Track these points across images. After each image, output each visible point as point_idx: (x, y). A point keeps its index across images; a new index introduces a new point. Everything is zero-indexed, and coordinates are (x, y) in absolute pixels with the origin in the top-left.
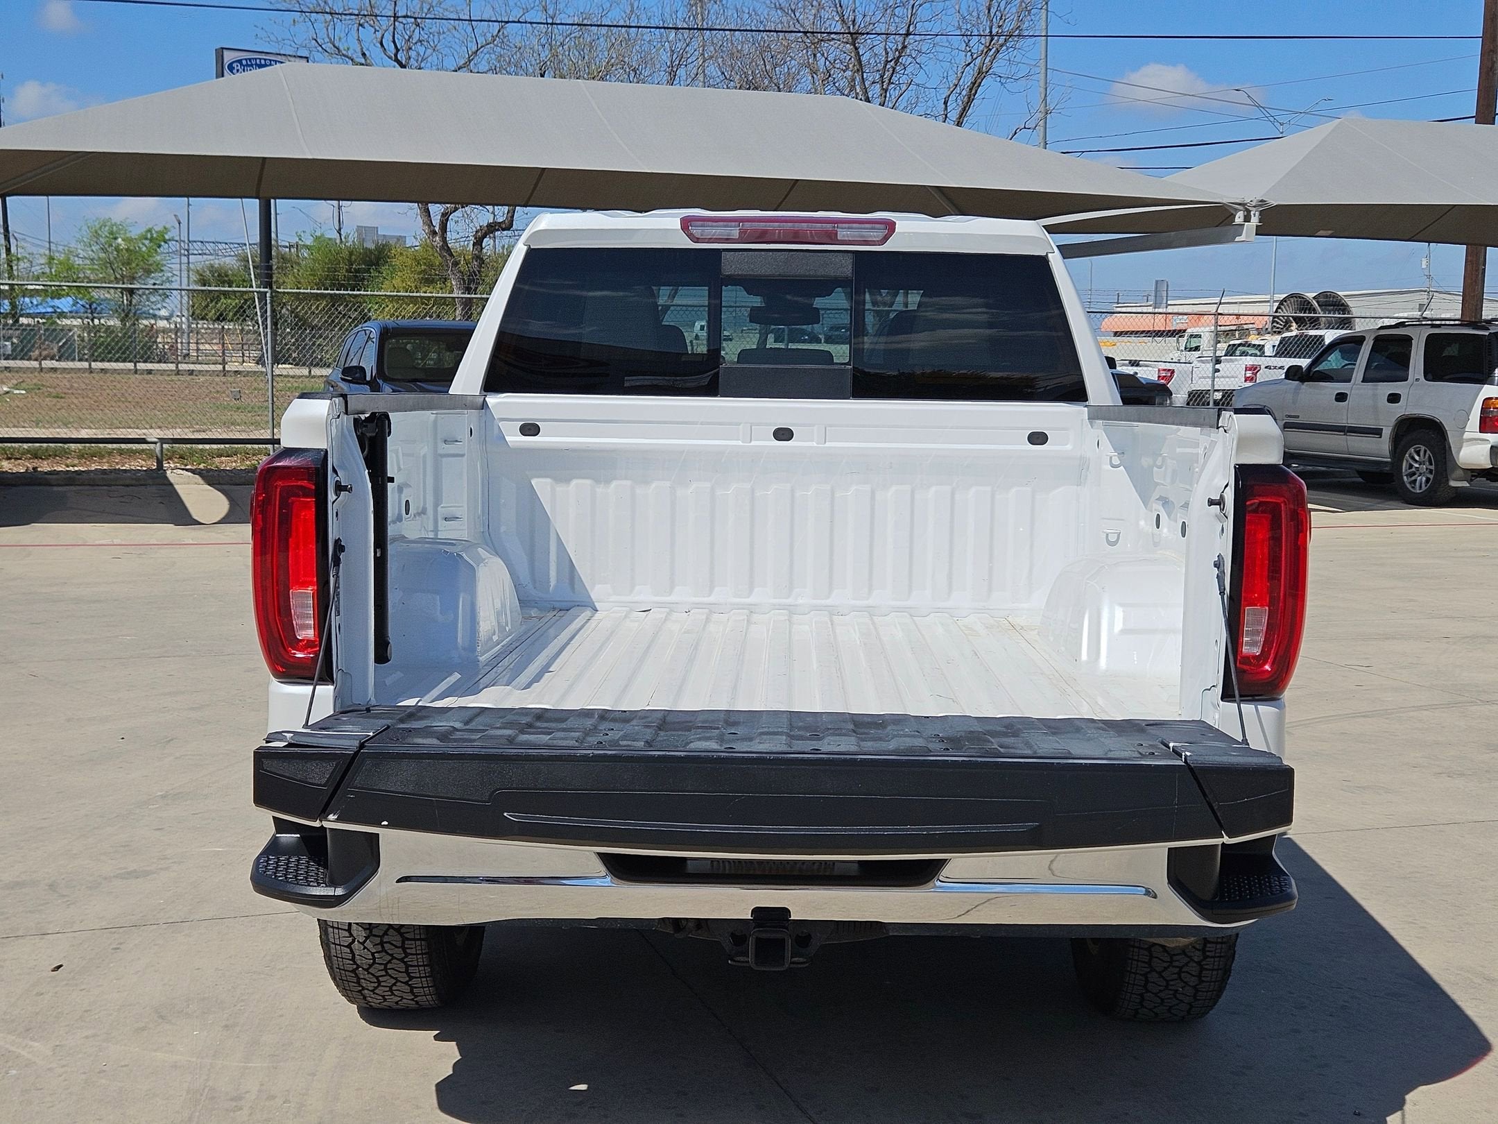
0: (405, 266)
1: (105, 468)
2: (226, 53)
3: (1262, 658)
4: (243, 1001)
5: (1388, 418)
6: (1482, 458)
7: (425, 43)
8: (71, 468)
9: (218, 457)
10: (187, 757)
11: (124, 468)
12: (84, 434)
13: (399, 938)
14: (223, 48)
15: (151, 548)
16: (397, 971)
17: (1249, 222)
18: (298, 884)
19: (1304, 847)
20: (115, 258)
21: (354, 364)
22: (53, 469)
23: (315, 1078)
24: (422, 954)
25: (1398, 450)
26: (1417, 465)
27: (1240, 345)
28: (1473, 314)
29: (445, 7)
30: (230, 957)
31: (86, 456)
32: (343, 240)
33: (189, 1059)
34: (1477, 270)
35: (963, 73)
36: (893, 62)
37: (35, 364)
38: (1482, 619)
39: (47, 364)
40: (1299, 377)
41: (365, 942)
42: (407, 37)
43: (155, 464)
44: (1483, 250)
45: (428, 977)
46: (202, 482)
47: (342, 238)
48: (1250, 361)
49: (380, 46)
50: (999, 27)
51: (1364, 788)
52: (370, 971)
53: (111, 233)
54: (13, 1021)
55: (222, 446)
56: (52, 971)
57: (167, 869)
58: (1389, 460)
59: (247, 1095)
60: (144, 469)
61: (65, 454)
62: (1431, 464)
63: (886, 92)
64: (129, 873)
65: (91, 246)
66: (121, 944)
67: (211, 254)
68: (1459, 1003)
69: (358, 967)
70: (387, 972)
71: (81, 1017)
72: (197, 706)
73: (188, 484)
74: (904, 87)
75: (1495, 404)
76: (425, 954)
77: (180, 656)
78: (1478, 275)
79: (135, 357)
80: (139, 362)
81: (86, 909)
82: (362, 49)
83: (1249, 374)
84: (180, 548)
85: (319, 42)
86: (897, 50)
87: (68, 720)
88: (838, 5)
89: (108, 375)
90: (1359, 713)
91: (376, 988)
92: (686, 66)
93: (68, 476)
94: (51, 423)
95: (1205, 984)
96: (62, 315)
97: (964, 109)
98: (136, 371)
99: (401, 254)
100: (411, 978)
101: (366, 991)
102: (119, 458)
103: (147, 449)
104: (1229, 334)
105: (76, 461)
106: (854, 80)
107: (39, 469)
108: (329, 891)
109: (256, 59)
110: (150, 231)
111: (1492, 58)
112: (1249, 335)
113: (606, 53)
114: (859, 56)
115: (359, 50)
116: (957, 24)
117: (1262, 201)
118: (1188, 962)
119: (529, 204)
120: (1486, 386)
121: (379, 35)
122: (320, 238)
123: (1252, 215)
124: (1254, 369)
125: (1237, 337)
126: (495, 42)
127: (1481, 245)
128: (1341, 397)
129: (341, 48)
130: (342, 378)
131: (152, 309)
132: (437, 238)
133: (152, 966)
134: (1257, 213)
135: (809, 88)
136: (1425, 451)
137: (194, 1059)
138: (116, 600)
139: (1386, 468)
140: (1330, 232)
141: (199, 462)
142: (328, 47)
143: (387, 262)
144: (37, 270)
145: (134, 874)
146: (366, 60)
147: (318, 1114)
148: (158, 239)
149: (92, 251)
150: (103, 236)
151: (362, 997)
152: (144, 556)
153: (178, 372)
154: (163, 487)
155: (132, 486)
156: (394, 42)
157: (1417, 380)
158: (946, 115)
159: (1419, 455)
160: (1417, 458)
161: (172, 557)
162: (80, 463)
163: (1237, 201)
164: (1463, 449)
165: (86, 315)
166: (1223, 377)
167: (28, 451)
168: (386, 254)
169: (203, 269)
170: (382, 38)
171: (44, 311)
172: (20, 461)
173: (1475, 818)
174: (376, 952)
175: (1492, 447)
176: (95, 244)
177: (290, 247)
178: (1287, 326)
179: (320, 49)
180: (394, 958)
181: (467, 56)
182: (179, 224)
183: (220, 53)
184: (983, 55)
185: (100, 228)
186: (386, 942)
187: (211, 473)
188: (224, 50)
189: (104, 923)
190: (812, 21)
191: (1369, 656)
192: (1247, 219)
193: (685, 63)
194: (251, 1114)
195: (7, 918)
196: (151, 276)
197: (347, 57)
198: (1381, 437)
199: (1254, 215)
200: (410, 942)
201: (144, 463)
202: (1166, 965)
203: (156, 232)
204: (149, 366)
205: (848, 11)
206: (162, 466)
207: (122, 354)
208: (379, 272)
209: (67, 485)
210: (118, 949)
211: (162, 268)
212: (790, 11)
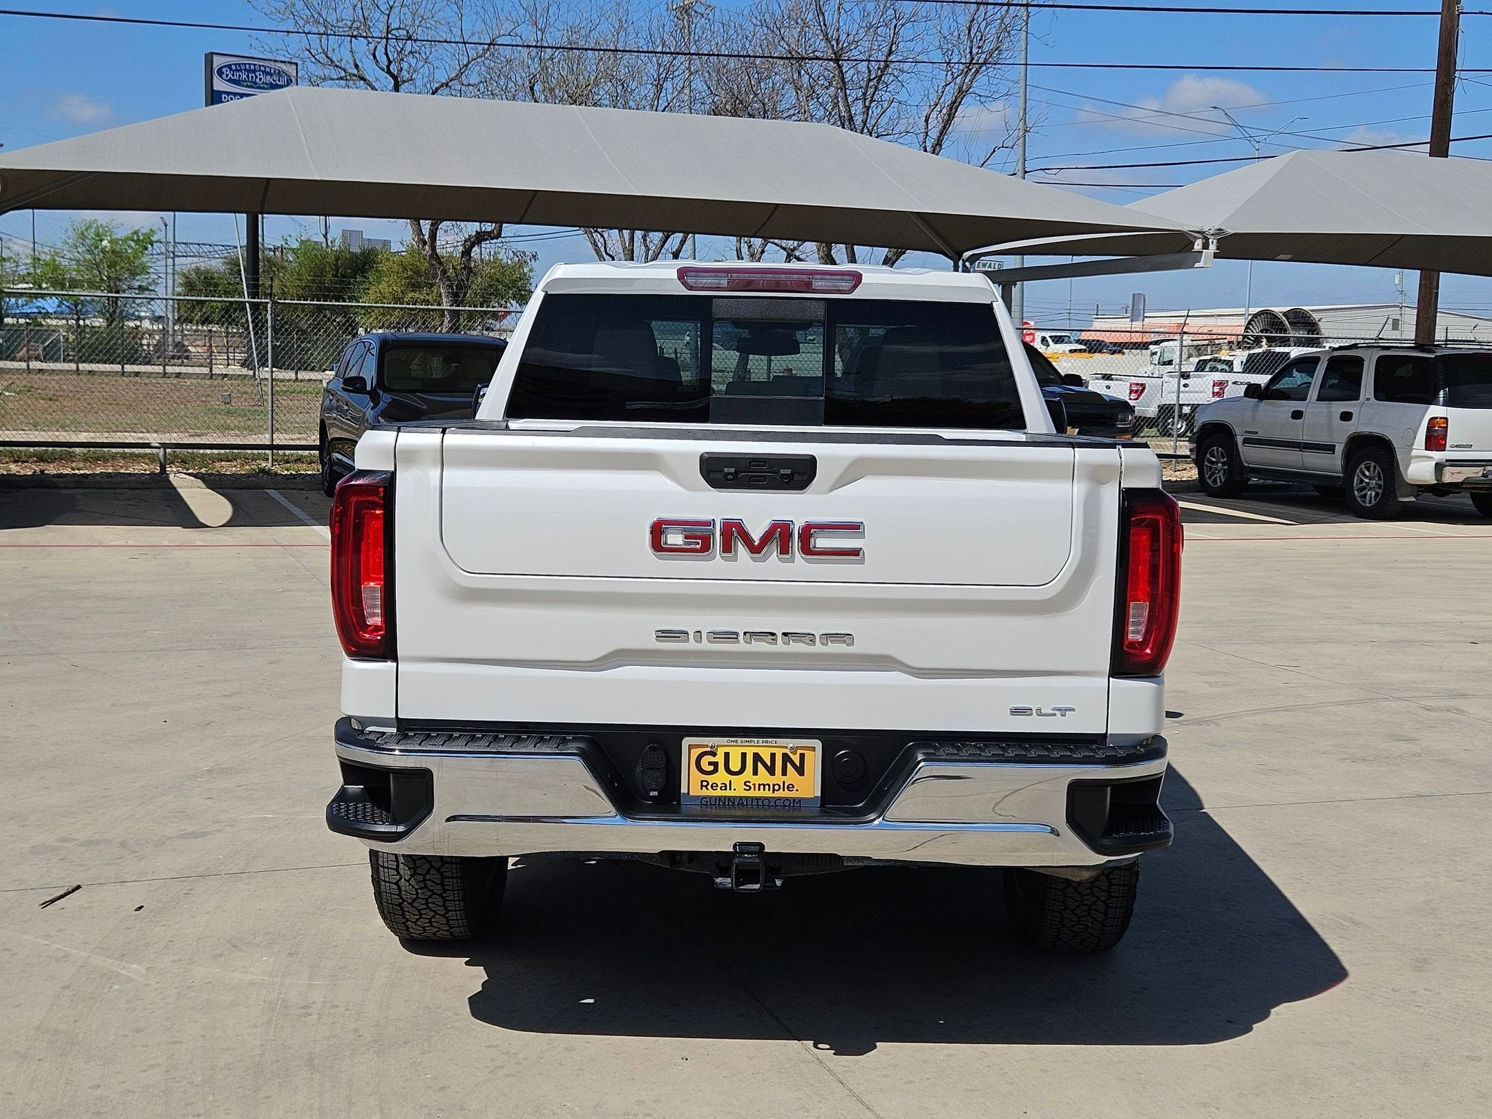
0: (392, 272)
1: (110, 471)
2: (215, 57)
3: (1144, 644)
4: (301, 934)
5: (1340, 435)
6: (1428, 474)
7: (417, 55)
8: (77, 472)
9: (218, 461)
10: (225, 738)
11: (128, 472)
12: (83, 437)
13: (439, 876)
14: (212, 53)
15: (164, 549)
16: (436, 904)
17: (1208, 249)
18: (366, 823)
19: (1215, 819)
20: (101, 260)
21: (353, 374)
22: (59, 472)
23: (369, 993)
24: (458, 890)
25: (1349, 466)
26: (1367, 480)
27: (1210, 360)
28: (1427, 336)
29: (437, 20)
30: (286, 901)
31: (90, 459)
32: (330, 244)
33: (262, 978)
34: (1431, 294)
35: (943, 92)
36: (875, 80)
37: (23, 365)
38: (1408, 625)
39: (35, 365)
40: (1258, 396)
41: (410, 879)
42: (399, 49)
43: (158, 468)
44: (1436, 275)
45: (462, 910)
46: (203, 486)
47: (329, 242)
48: (1218, 376)
49: (372, 58)
50: (979, 47)
51: (1276, 771)
52: (414, 904)
53: (98, 235)
54: (109, 949)
55: (223, 451)
56: (136, 910)
57: (221, 831)
58: (1342, 475)
59: (314, 1005)
60: (148, 472)
61: (70, 458)
62: (1380, 479)
63: (868, 110)
64: (190, 834)
65: (77, 248)
66: (191, 890)
67: (195, 256)
68: (1327, 941)
69: (404, 901)
70: (428, 906)
71: (166, 946)
72: (229, 693)
73: (191, 487)
74: (885, 106)
75: (1439, 424)
76: (460, 890)
77: (207, 649)
78: (1431, 298)
79: (123, 359)
80: (126, 364)
81: (156, 862)
82: (355, 61)
83: (1217, 389)
84: (192, 549)
85: (313, 53)
86: (879, 68)
87: (114, 705)
88: (822, 24)
89: (95, 377)
90: (1282, 707)
91: (418, 920)
92: (673, 79)
93: (75, 479)
94: (49, 426)
95: (1110, 920)
96: (47, 315)
97: (944, 127)
98: (123, 373)
99: (387, 259)
100: (448, 911)
101: (409, 923)
102: (123, 462)
103: (149, 453)
104: (1198, 349)
105: (81, 465)
106: (837, 97)
107: (46, 472)
108: (393, 829)
109: (245, 64)
110: (136, 233)
111: (1446, 92)
112: (1221, 349)
113: (594, 67)
114: (843, 74)
115: (351, 61)
116: (938, 44)
117: (1219, 230)
118: (1096, 901)
119: (523, 221)
120: (1432, 406)
121: (372, 47)
122: (306, 241)
123: (1211, 243)
124: (1221, 384)
125: (1209, 352)
126: (486, 55)
127: (1433, 270)
128: (1297, 415)
129: (334, 59)
130: (343, 388)
131: (138, 311)
132: (427, 247)
133: (221, 907)
134: (1215, 241)
135: (793, 103)
136: (1375, 467)
137: (267, 978)
138: (139, 598)
139: (1339, 483)
140: (1289, 256)
141: (200, 466)
142: (321, 57)
143: (373, 267)
144: (22, 270)
145: (195, 835)
146: (358, 71)
147: (376, 1019)
148: (144, 241)
149: (78, 252)
150: (90, 237)
151: (405, 928)
152: (159, 557)
153: (165, 374)
154: (168, 490)
155: (138, 489)
156: (386, 54)
157: (1368, 399)
158: (927, 133)
159: (1369, 471)
160: (1367, 473)
161: (186, 558)
162: (85, 466)
163: (1197, 229)
164: (1411, 465)
165: (71, 316)
166: (1192, 392)
167: (35, 454)
168: (373, 259)
169: (189, 271)
170: (375, 50)
171: (29, 311)
172: (27, 464)
173: (1370, 796)
174: (420, 889)
175: (1437, 464)
176: (81, 246)
177: (276, 249)
178: (1257, 341)
179: (313, 59)
180: (434, 893)
181: (458, 68)
182: (166, 226)
183: (209, 57)
184: (963, 75)
185: (87, 230)
186: (428, 880)
187: (213, 477)
188: (214, 55)
189: (174, 874)
190: (797, 38)
191: (1298, 658)
192: (1206, 246)
193: (671, 76)
194: (319, 1019)
195: (89, 869)
196: (137, 279)
197: (340, 68)
198: (1334, 453)
199: (1212, 242)
200: (447, 880)
201: (147, 467)
202: (1077, 903)
203: (143, 234)
204: (136, 368)
205: (832, 30)
206: (166, 471)
207: (110, 356)
208: (365, 277)
209: (74, 488)
210: (189, 894)
211: (149, 271)
212: (775, 29)
